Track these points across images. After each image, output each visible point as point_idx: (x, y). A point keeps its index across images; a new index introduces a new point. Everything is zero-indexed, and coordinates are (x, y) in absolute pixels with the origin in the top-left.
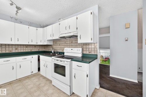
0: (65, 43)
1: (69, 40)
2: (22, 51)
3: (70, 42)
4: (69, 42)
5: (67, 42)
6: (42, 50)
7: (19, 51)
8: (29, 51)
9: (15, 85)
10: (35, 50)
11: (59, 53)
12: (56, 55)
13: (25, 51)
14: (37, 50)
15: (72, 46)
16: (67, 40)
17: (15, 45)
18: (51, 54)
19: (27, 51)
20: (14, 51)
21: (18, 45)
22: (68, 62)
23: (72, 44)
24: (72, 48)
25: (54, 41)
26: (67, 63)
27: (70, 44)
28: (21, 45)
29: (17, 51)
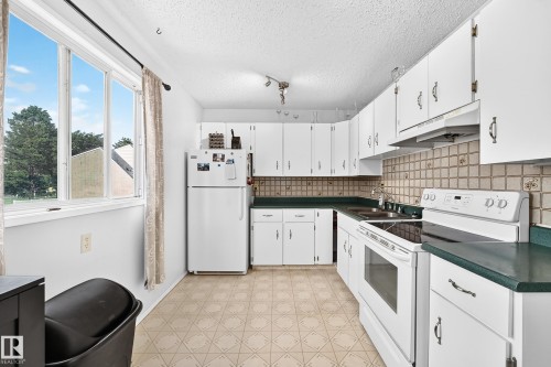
0: (429, 167)
1: (445, 153)
2: (299, 194)
3: (454, 161)
4: (445, 162)
5: (437, 163)
6: (351, 194)
7: (294, 194)
8: (315, 194)
9: (280, 278)
10: (330, 194)
11: (403, 211)
12: (391, 215)
13: (304, 195)
14: (336, 194)
15: (463, 182)
16: (437, 155)
17: (286, 179)
18: (375, 210)
19: (310, 194)
20: (283, 194)
21: (291, 179)
22: (406, 251)
23: (464, 172)
24: (458, 193)
25: (387, 160)
26: (403, 255)
27: (453, 172)
28: (296, 179)
29: (289, 194)
